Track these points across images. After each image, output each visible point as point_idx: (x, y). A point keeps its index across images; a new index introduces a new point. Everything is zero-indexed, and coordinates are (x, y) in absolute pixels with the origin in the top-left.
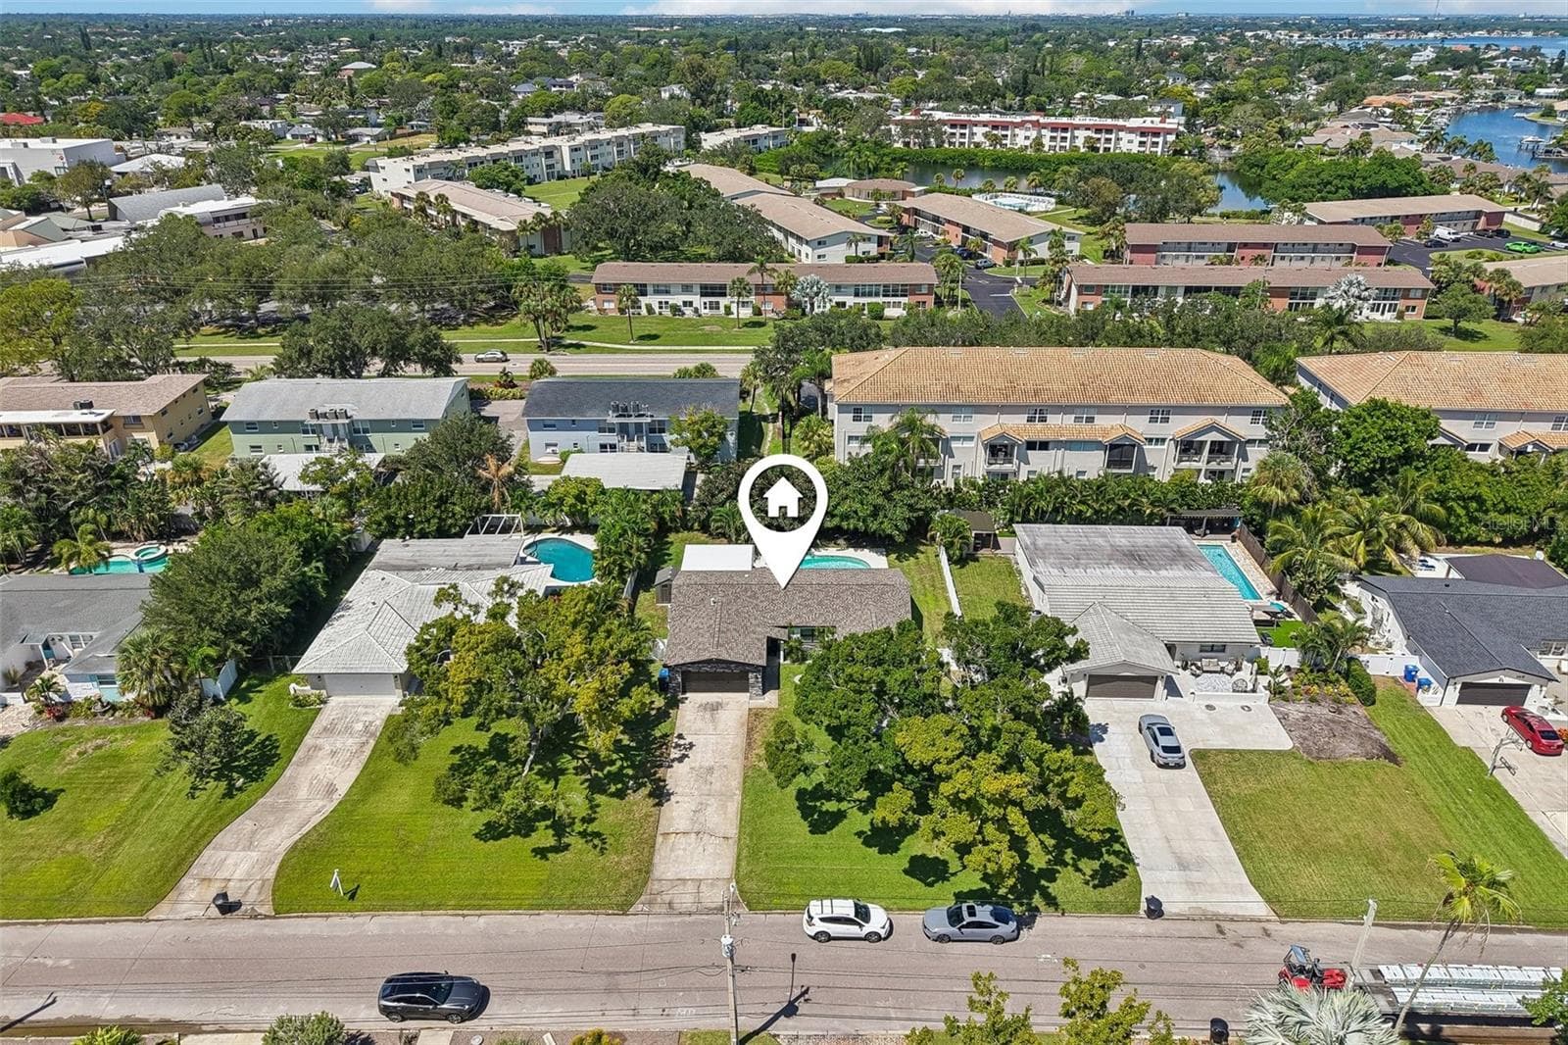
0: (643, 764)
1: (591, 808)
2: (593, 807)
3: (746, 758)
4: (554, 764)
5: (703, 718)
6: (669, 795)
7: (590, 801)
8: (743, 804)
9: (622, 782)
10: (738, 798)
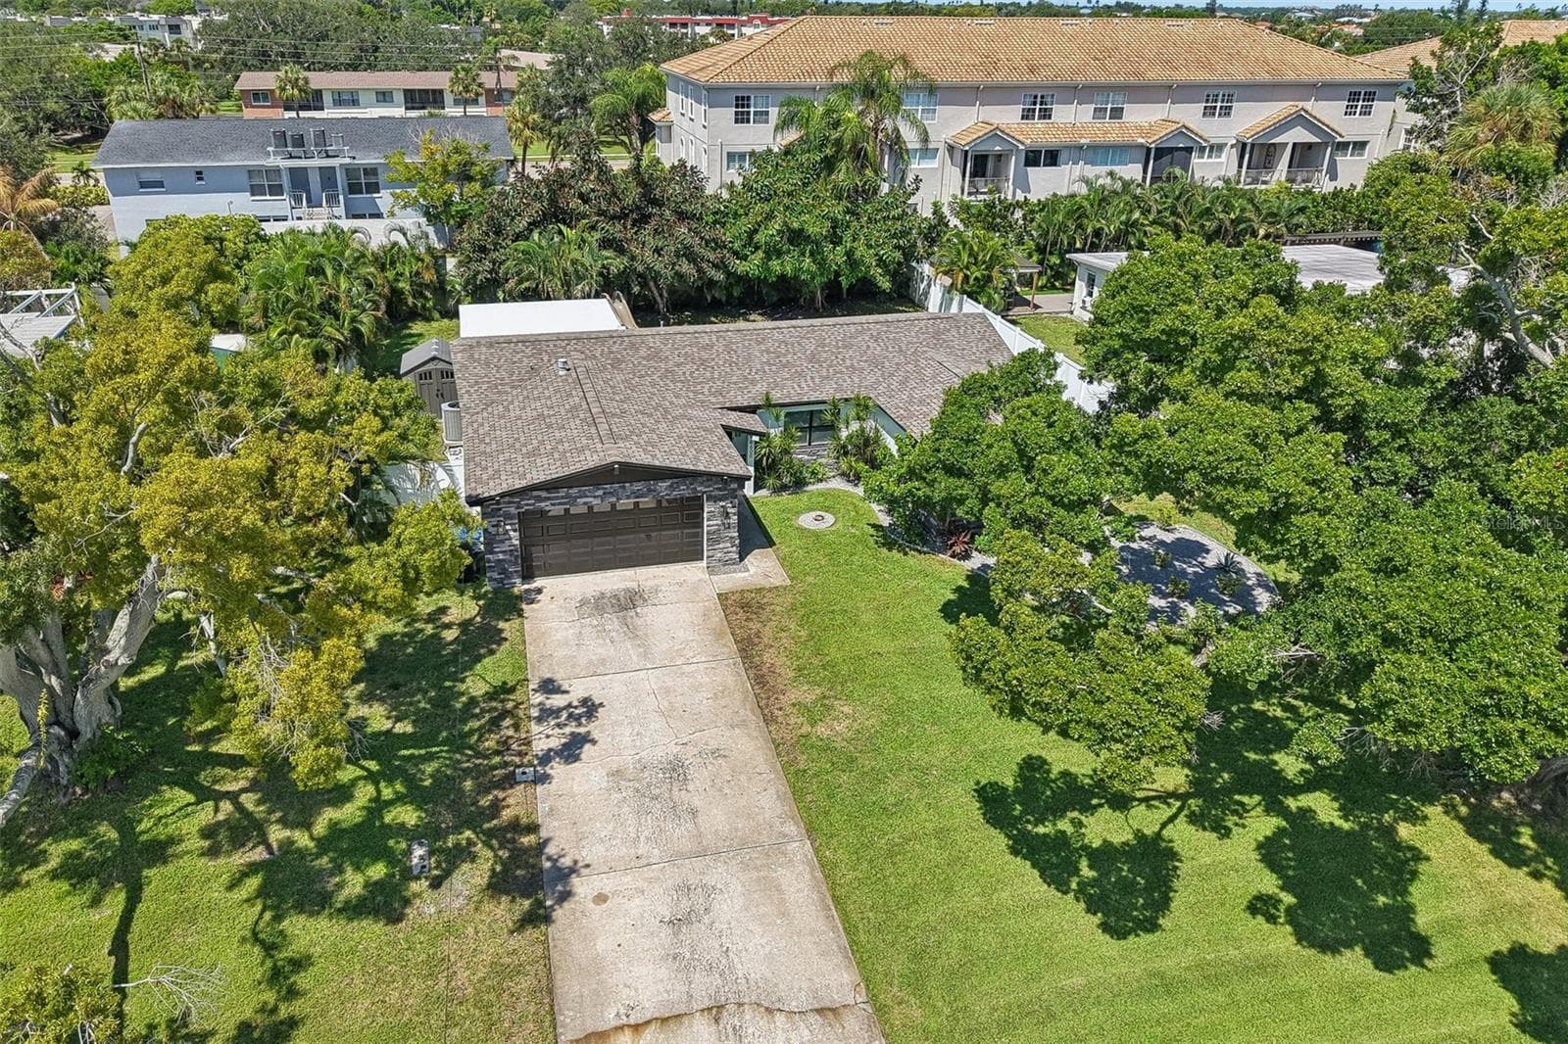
0: (445, 785)
1: (276, 976)
2: (284, 974)
3: (769, 720)
4: (126, 827)
5: (602, 631)
6: (564, 874)
7: (269, 948)
8: (827, 869)
9: (387, 855)
10: (801, 849)
